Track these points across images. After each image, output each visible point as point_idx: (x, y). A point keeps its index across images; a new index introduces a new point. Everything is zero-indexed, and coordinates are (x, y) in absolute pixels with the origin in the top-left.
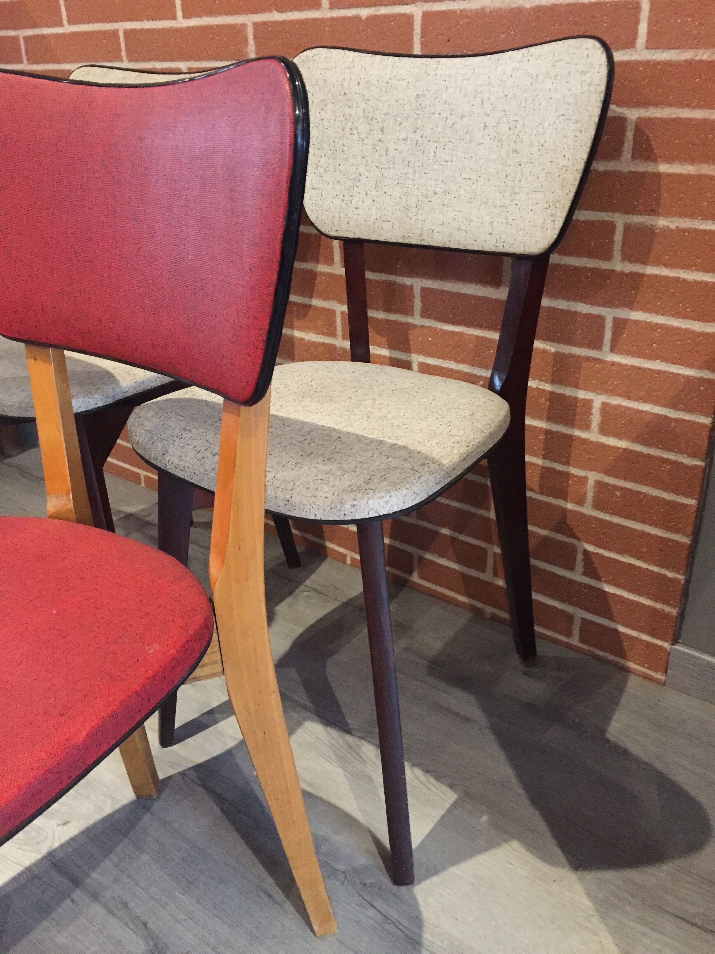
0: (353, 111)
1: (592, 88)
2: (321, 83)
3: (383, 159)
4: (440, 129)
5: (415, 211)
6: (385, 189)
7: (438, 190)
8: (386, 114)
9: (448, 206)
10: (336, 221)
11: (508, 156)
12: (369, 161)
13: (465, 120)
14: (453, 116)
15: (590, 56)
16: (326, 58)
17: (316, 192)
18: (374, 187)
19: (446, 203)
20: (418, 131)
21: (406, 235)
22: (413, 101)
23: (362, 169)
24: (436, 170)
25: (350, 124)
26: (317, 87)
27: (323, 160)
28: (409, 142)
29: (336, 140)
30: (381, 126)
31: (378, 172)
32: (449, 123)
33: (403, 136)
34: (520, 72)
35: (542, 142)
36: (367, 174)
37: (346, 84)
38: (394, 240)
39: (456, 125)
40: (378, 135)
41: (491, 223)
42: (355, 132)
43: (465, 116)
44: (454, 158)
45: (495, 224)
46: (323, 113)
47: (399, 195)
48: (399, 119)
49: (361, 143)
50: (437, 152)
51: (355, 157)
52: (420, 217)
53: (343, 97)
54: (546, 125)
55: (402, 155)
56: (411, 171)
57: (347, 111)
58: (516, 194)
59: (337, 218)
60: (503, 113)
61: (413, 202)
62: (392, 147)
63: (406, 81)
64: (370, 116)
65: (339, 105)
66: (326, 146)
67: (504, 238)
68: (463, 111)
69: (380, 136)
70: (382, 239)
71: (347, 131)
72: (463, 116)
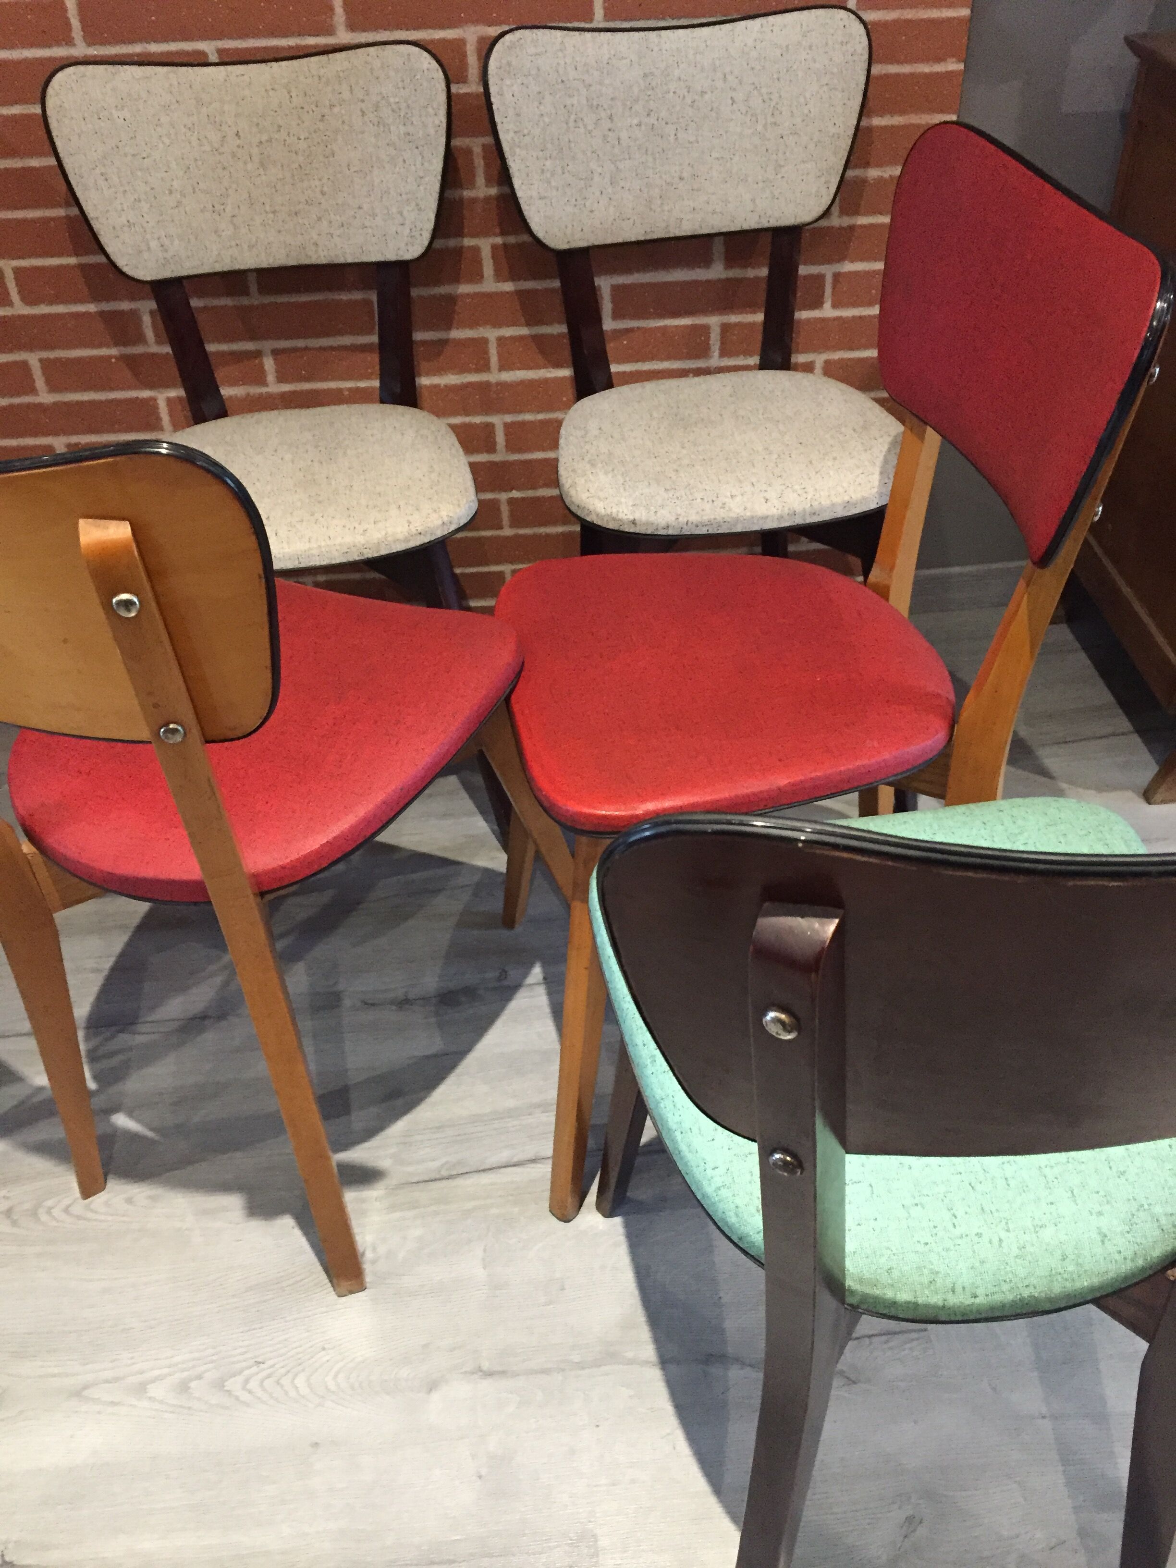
0: (575, 101)
1: (856, 58)
2: (533, 72)
3: (616, 151)
4: (678, 108)
5: (659, 202)
6: (622, 184)
7: (685, 175)
8: (612, 99)
9: (698, 190)
10: (569, 231)
11: (766, 130)
12: (601, 155)
13: (707, 97)
14: (690, 94)
15: (847, 26)
16: (532, 41)
17: (544, 201)
18: (609, 183)
19: (695, 187)
20: (652, 114)
21: (649, 230)
22: (641, 81)
23: (593, 165)
24: (680, 154)
25: (573, 117)
26: (530, 78)
27: (548, 163)
28: (643, 127)
29: (561, 137)
30: (609, 114)
31: (613, 166)
32: (689, 100)
33: (635, 121)
34: (764, 43)
35: (806, 111)
36: (600, 170)
37: (561, 71)
38: (633, 239)
39: (696, 103)
40: (606, 124)
41: (753, 200)
42: (580, 124)
43: (706, 93)
44: (700, 139)
45: (757, 201)
46: (542, 107)
47: (638, 187)
48: (628, 103)
49: (588, 135)
50: (679, 135)
51: (584, 152)
52: (666, 208)
53: (560, 86)
54: (808, 95)
55: (638, 142)
56: (650, 159)
57: (569, 102)
58: (781, 166)
59: (570, 226)
60: (753, 87)
61: (656, 192)
62: (624, 135)
63: (628, 61)
64: (595, 103)
65: (558, 96)
66: (549, 146)
67: (770, 212)
68: (702, 87)
69: (610, 125)
70: (620, 240)
71: (572, 124)
72: (703, 93)
